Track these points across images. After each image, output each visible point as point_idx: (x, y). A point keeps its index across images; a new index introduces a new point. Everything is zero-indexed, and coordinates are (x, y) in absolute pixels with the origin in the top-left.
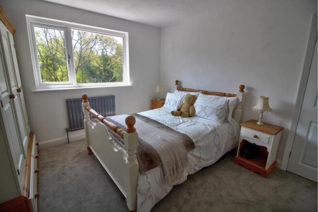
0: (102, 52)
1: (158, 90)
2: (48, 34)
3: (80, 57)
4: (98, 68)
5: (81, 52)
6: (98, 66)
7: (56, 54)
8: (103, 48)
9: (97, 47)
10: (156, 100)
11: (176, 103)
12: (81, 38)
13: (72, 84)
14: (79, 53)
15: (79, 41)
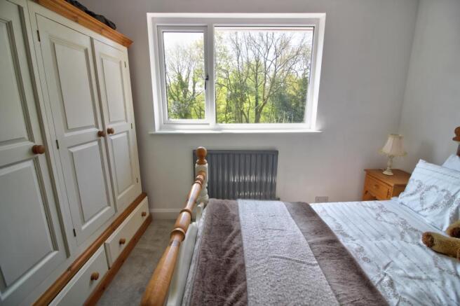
0: (304, 74)
1: (389, 147)
2: (240, 58)
3: (273, 82)
4: (294, 97)
5: (275, 76)
6: (294, 94)
7: (245, 80)
8: (305, 67)
9: (297, 67)
10: (381, 171)
11: (449, 204)
12: (277, 57)
13: (208, 124)
14: (272, 77)
15: (274, 61)
